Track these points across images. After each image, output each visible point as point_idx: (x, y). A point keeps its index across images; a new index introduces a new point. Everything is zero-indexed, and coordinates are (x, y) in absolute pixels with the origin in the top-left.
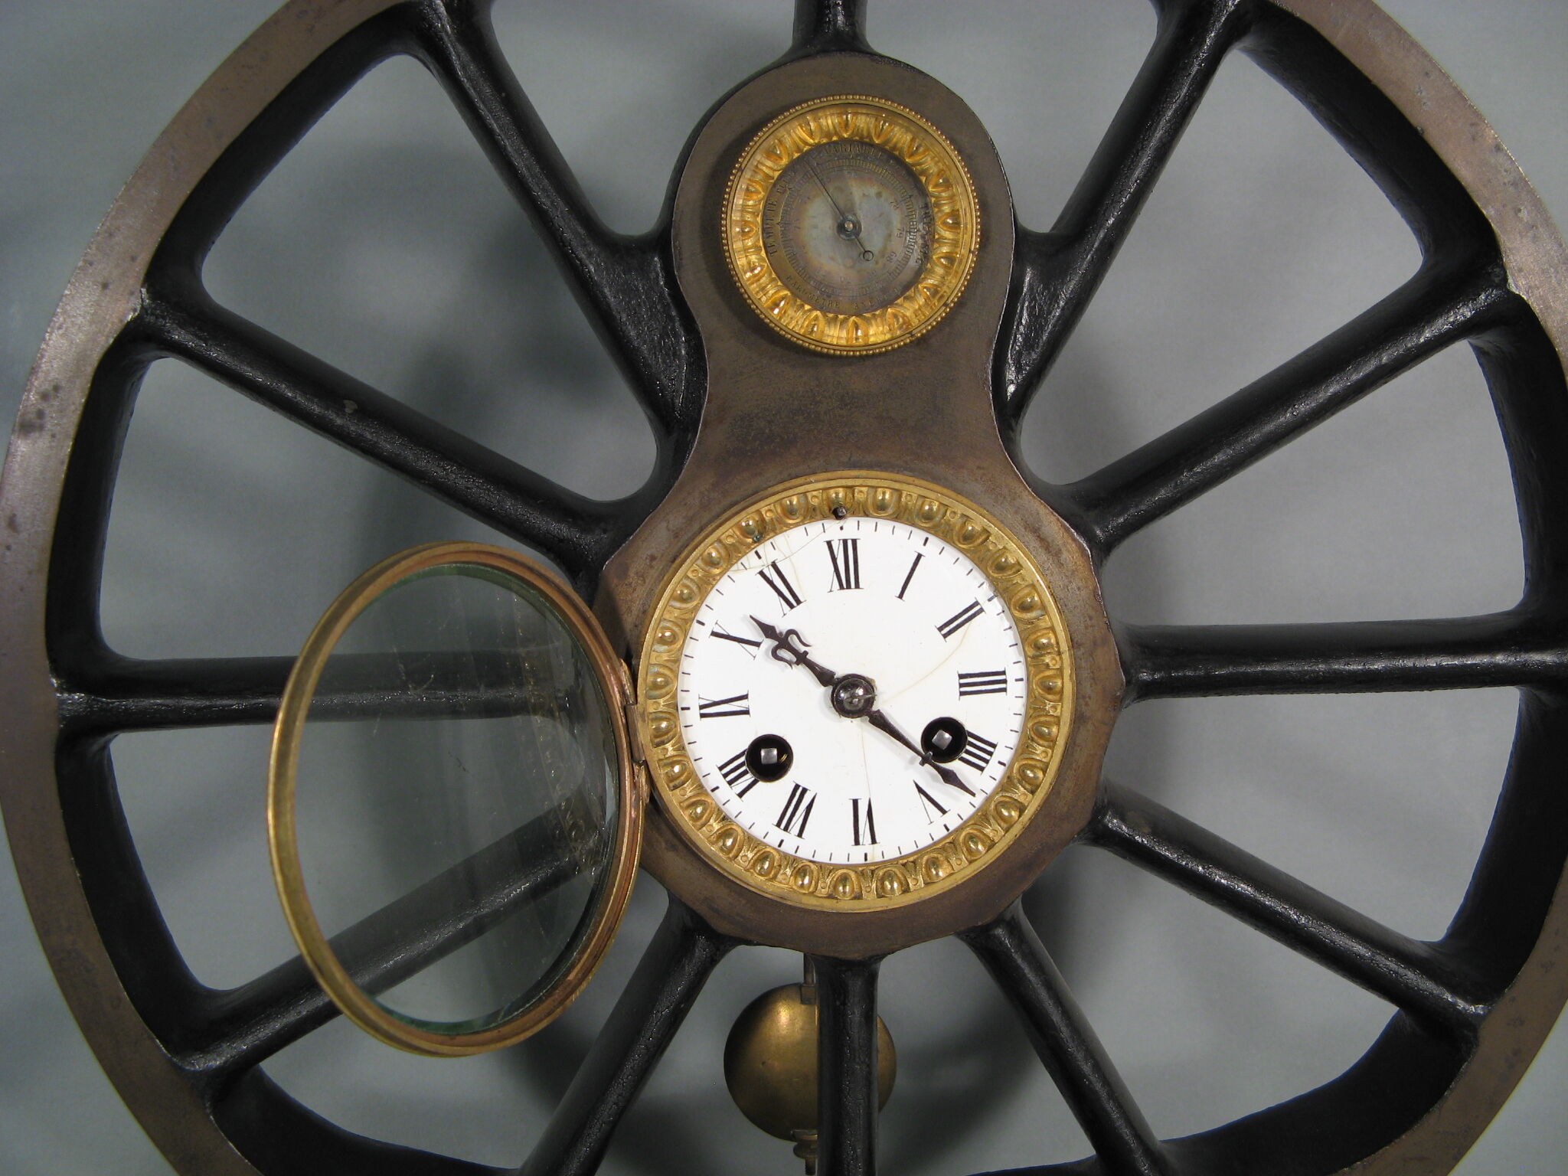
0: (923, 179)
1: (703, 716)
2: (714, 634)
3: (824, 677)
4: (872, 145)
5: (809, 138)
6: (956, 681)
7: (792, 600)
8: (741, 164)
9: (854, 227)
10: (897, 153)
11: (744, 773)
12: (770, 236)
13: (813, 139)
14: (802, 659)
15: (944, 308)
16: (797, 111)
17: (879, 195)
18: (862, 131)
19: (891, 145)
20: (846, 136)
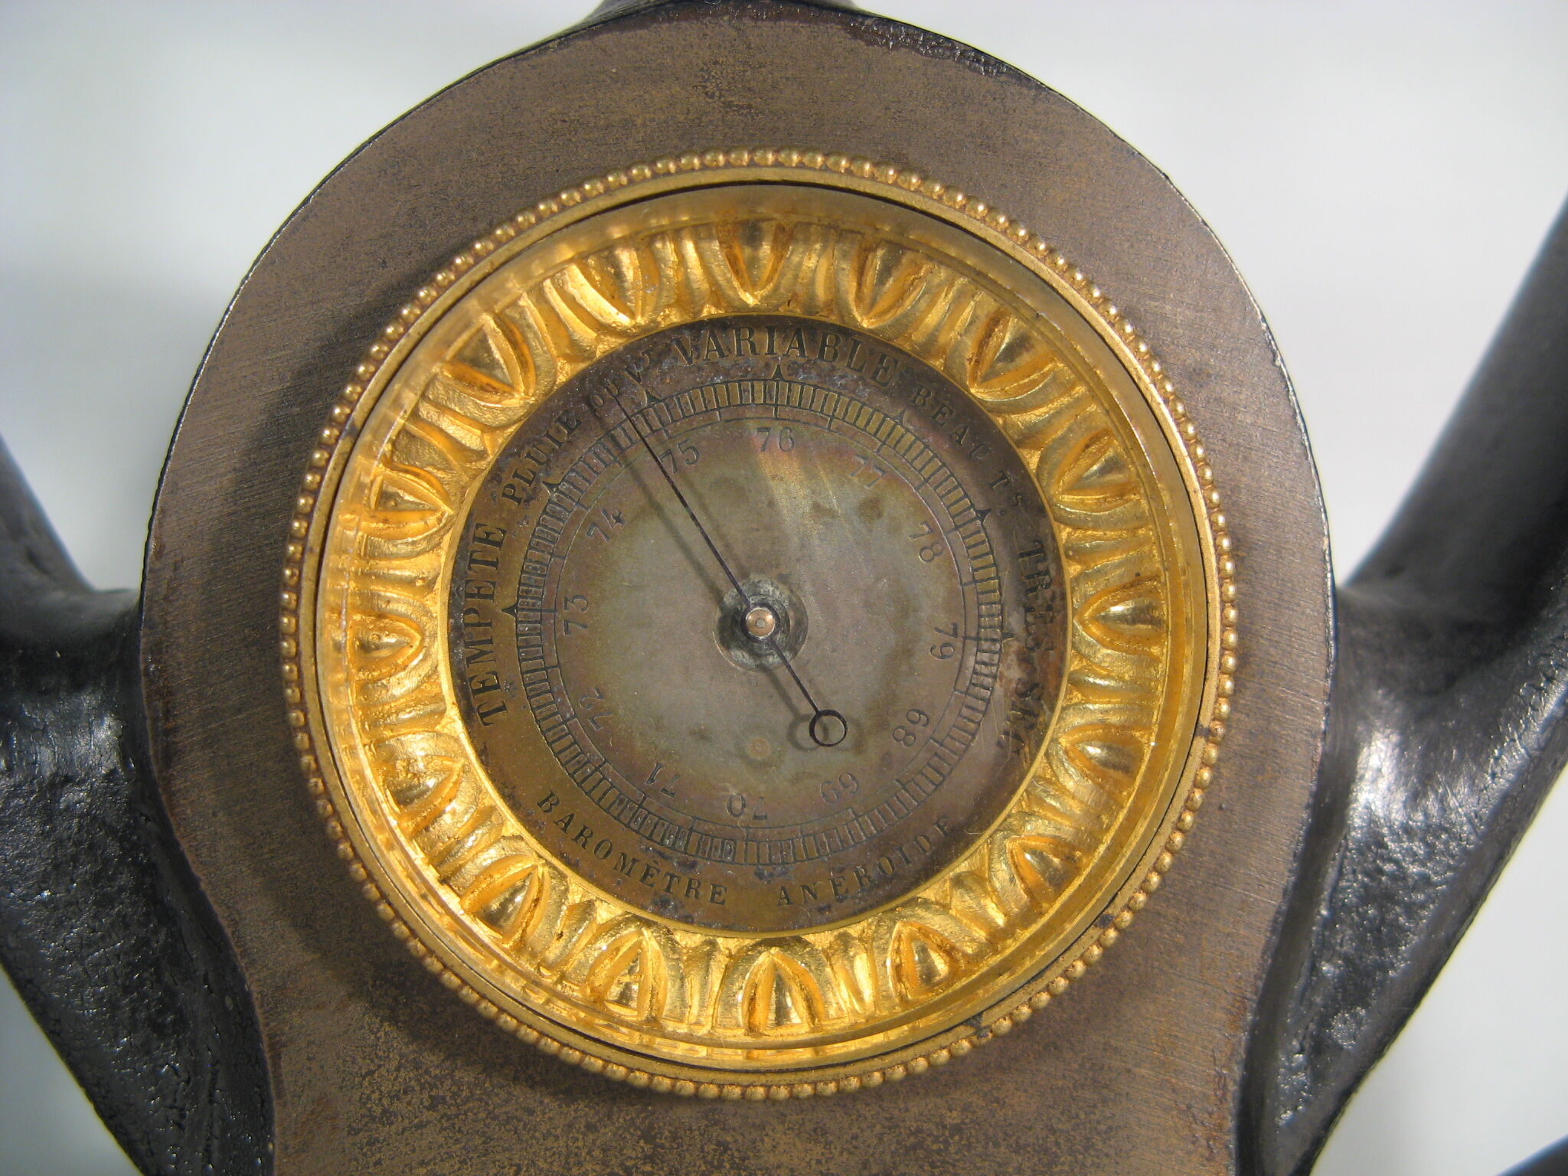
0: (1032, 460)
4: (847, 333)
5: (613, 310)
8: (352, 404)
9: (781, 621)
10: (938, 364)
12: (482, 653)
13: (632, 314)
15: (1094, 932)
16: (563, 208)
17: (871, 508)
18: (812, 282)
19: (918, 337)
20: (750, 300)
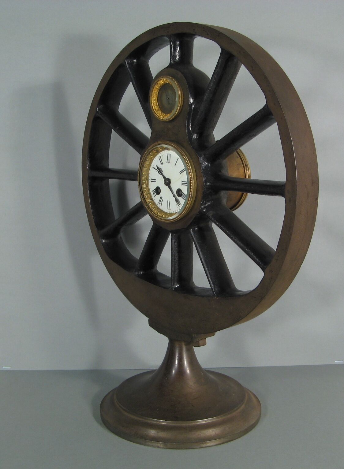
1: (151, 181)
2: (153, 168)
3: (164, 177)
6: (181, 182)
7: (162, 164)
11: (155, 193)
14: (162, 174)
